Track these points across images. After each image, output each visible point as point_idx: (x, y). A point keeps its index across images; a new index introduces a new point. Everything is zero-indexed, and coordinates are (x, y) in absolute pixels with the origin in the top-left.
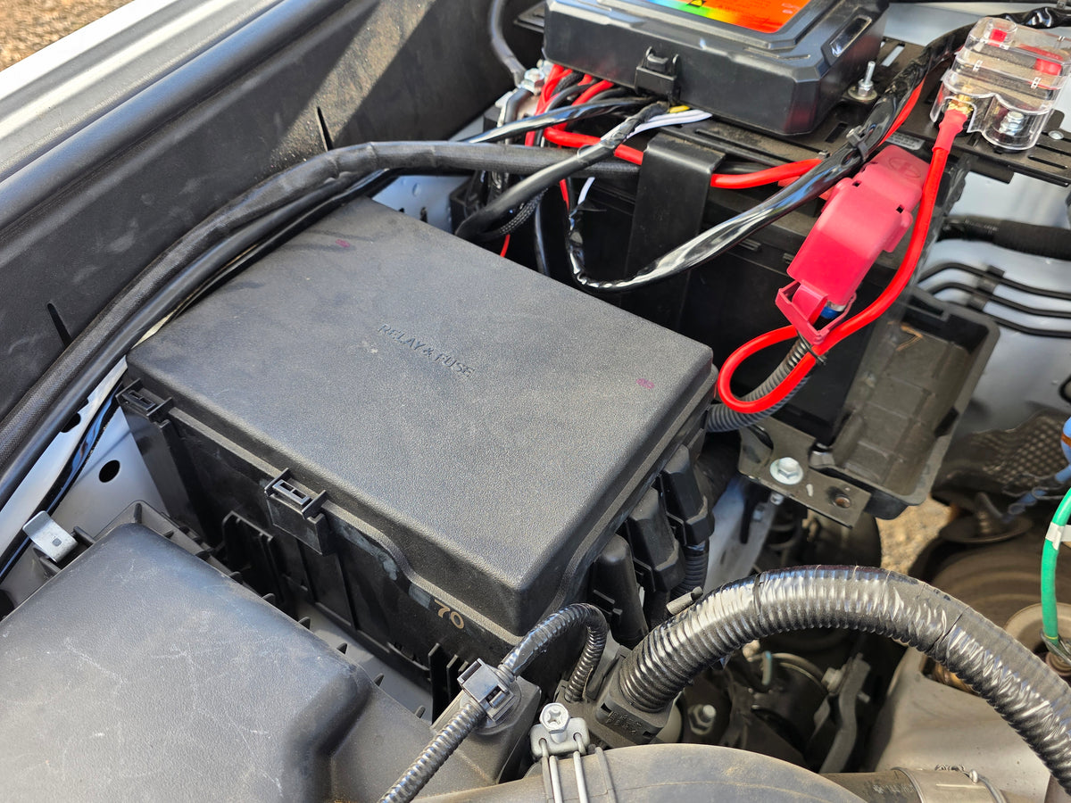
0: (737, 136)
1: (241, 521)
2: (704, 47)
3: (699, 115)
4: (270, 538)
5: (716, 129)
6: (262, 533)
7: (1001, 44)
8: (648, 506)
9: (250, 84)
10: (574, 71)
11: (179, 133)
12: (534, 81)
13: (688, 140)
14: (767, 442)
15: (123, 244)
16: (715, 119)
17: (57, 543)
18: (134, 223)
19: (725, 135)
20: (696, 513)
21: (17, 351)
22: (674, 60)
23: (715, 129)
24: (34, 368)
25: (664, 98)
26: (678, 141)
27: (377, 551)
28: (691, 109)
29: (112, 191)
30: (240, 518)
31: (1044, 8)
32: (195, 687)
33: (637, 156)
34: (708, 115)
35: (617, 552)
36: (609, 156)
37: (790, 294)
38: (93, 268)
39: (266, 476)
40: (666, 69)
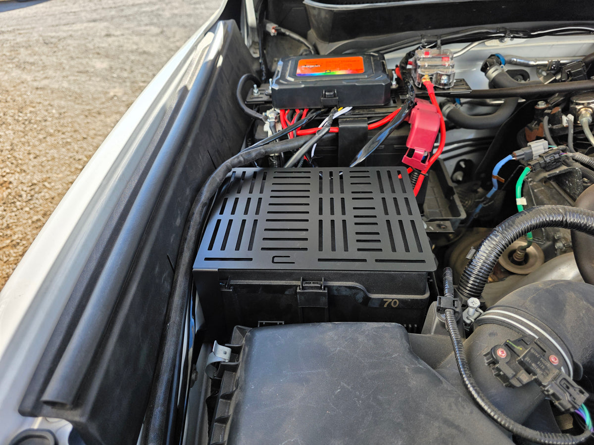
0: (366, 111)
1: (265, 323)
2: (344, 83)
3: (347, 109)
4: (283, 323)
5: (357, 111)
6: (278, 322)
7: (429, 56)
10: (290, 110)
11: (179, 169)
12: (274, 117)
13: (351, 118)
15: (178, 221)
16: (354, 108)
17: (225, 353)
18: (179, 212)
19: (361, 112)
22: (336, 92)
25: (336, 106)
26: (348, 119)
27: (354, 291)
28: (344, 108)
31: (419, 47)
33: (335, 129)
34: (351, 108)
37: (410, 156)
38: (174, 235)
39: (296, 286)
40: (335, 95)
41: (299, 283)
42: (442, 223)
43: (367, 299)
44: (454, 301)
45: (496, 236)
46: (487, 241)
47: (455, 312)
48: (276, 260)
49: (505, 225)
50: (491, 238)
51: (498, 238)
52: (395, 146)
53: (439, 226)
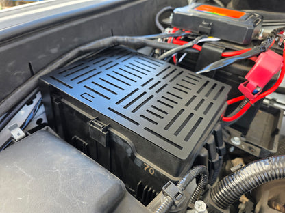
0: (227, 44)
2: (219, 20)
3: (218, 39)
4: (86, 144)
6: (84, 142)
8: (211, 140)
9: (95, 16)
13: (215, 45)
14: (229, 133)
15: (54, 51)
16: (221, 40)
17: (19, 134)
18: (58, 45)
19: (224, 44)
20: (221, 146)
21: (17, 75)
22: (211, 23)
23: (222, 43)
24: (21, 82)
25: (207, 34)
27: (126, 145)
29: (54, 33)
30: (78, 138)
32: (61, 183)
33: (199, 48)
35: (204, 153)
36: (191, 47)
37: (245, 85)
38: (44, 56)
39: (89, 120)
40: (209, 26)
41: (92, 118)
42: (254, 147)
43: (133, 157)
44: (179, 193)
45: (266, 164)
46: (255, 164)
47: (173, 203)
48: (85, 96)
49: (280, 159)
50: (260, 164)
51: (267, 166)
52: (240, 77)
53: (250, 148)
